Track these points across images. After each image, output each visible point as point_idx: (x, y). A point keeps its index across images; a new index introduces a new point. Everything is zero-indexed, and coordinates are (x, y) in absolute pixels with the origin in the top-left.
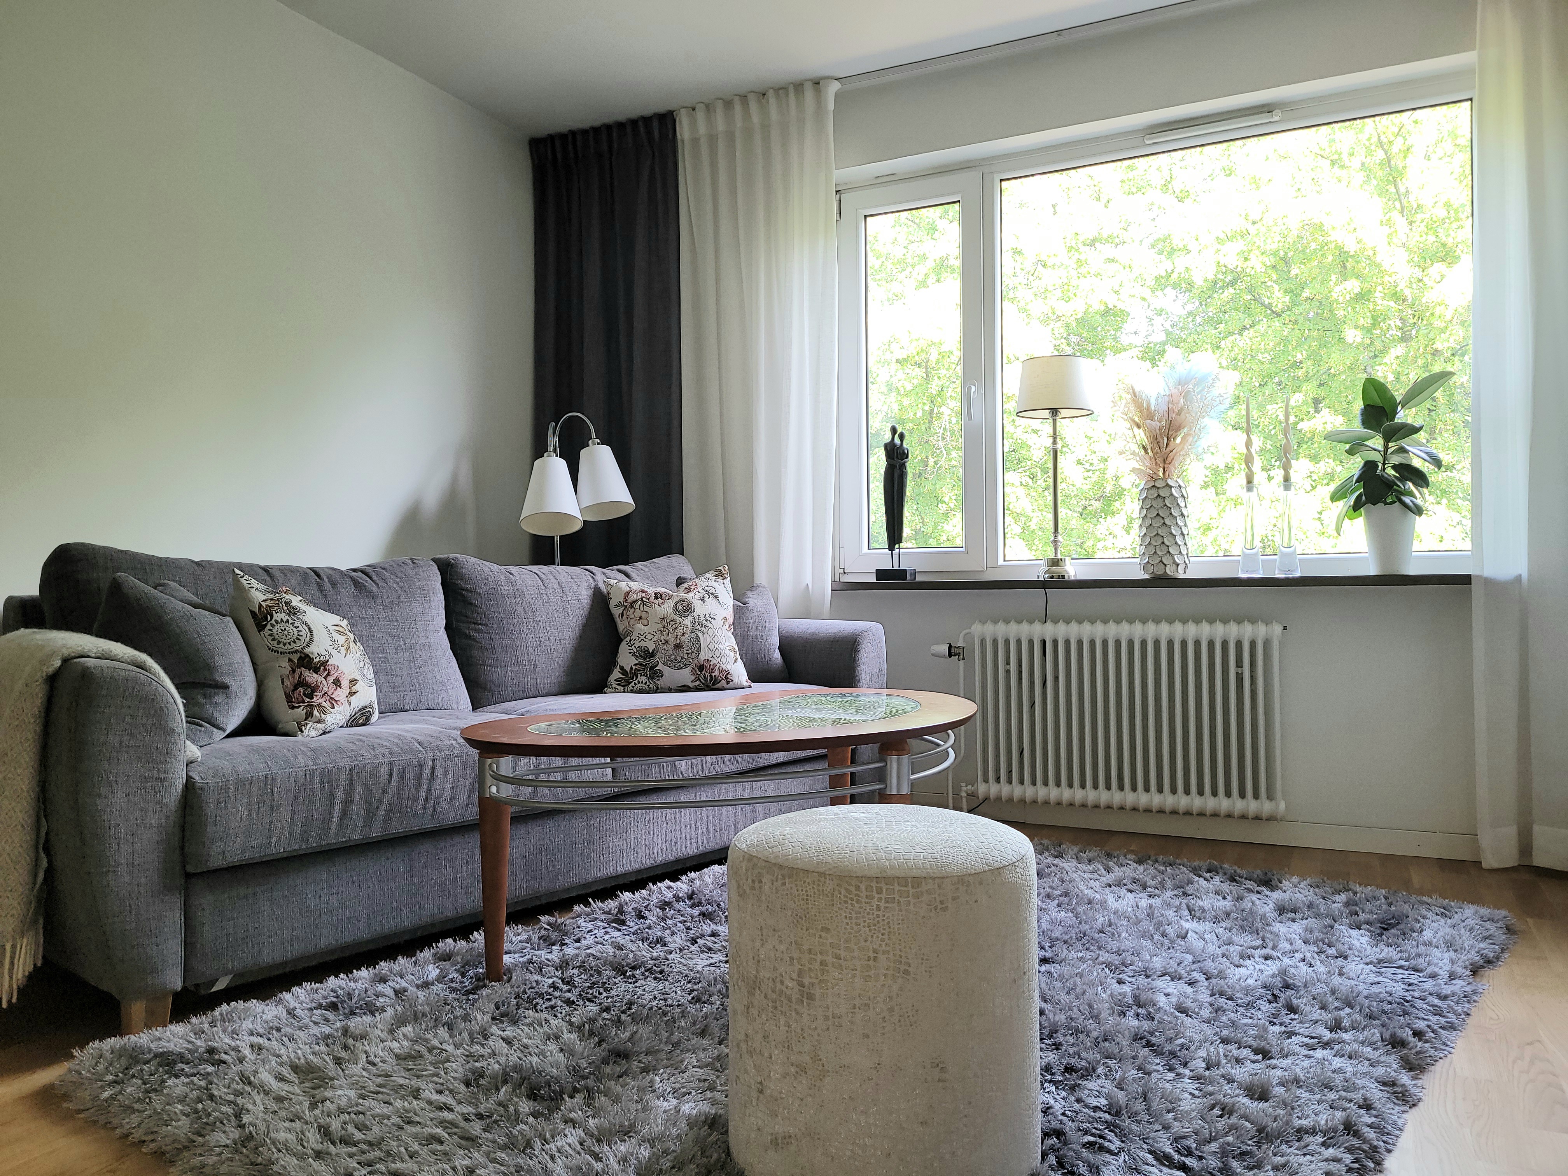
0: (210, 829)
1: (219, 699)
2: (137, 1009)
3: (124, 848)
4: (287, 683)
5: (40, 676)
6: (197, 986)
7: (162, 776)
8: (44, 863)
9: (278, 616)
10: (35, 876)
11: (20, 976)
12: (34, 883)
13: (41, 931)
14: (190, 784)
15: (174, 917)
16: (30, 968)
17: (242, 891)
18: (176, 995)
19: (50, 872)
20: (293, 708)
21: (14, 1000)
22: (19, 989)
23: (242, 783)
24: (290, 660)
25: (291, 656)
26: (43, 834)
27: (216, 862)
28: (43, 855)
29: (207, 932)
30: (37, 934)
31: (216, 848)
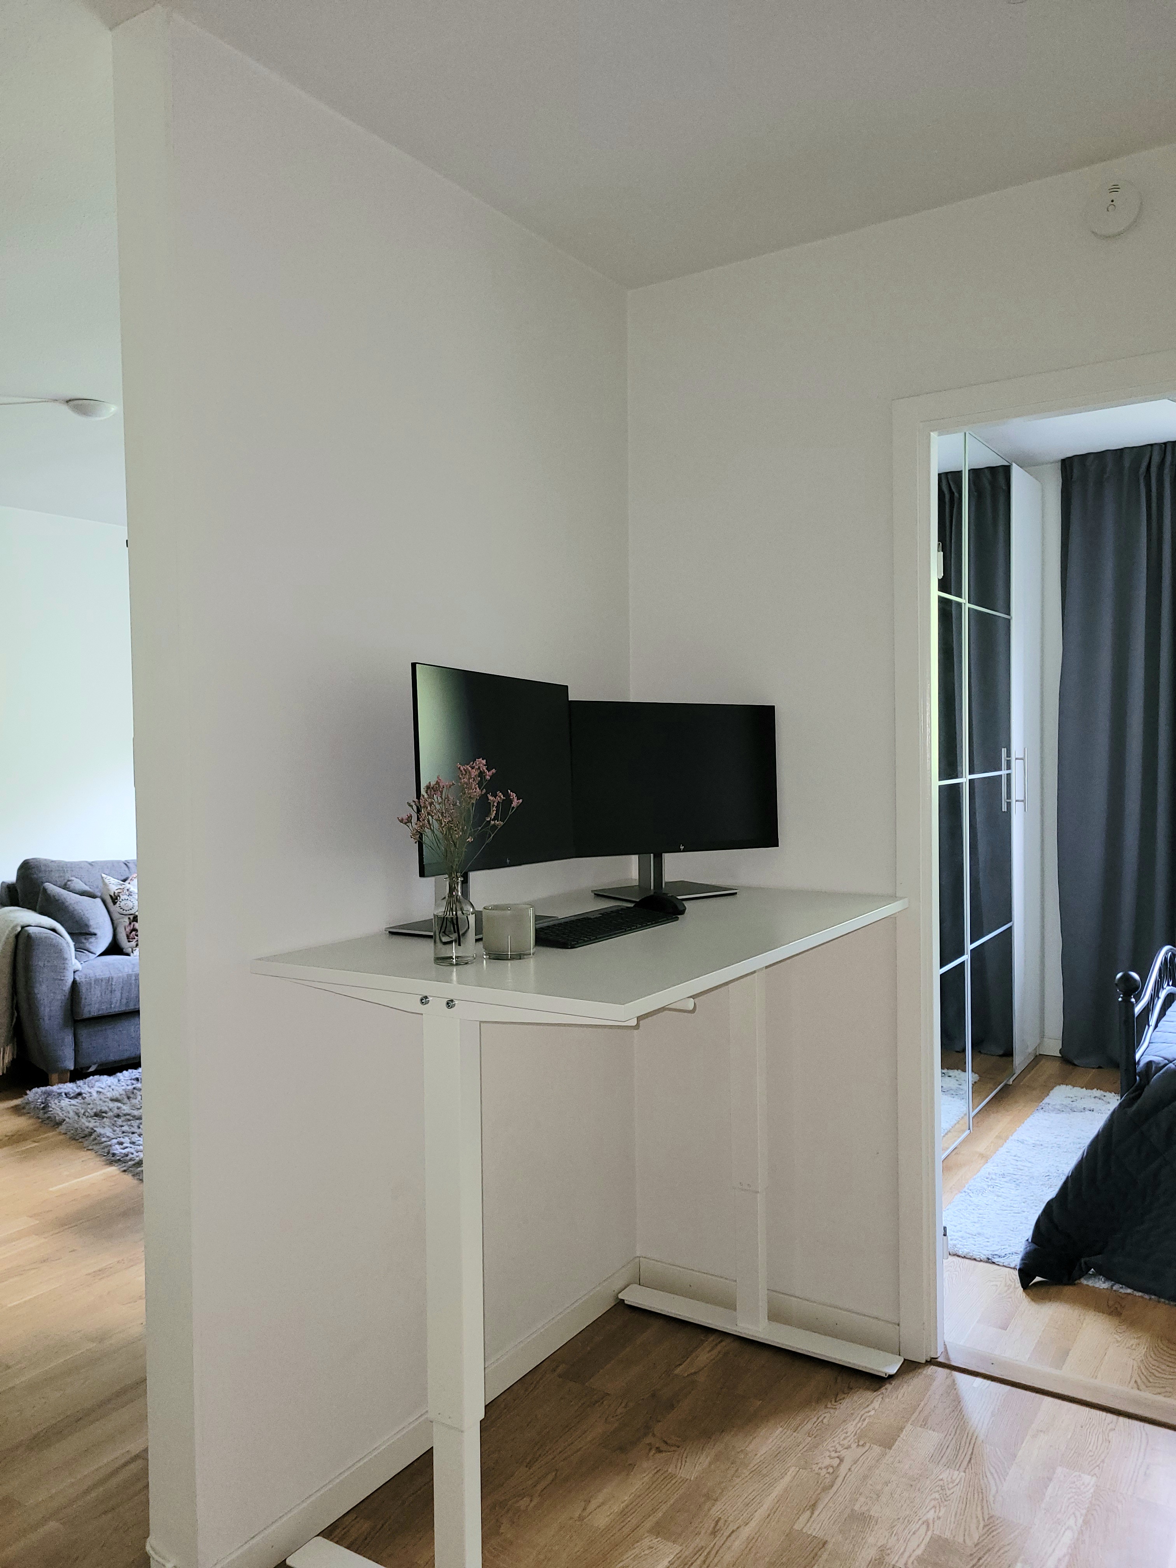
0: (83, 1001)
1: (93, 939)
2: (54, 1077)
3: (47, 1010)
4: (127, 930)
5: (13, 935)
6: (82, 1068)
7: (62, 978)
8: (16, 1014)
9: (122, 897)
10: (12, 1020)
11: (7, 1062)
12: (12, 1022)
13: (15, 1043)
14: (74, 982)
15: (69, 1039)
16: (11, 1058)
17: (100, 1028)
18: (71, 1071)
19: (18, 1018)
20: (129, 941)
21: (5, 1072)
22: (7, 1067)
23: (98, 981)
24: (129, 918)
25: (130, 916)
26: (15, 1002)
27: (86, 1015)
28: (15, 1012)
29: (85, 1044)
30: (13, 1044)
31: (86, 1009)
